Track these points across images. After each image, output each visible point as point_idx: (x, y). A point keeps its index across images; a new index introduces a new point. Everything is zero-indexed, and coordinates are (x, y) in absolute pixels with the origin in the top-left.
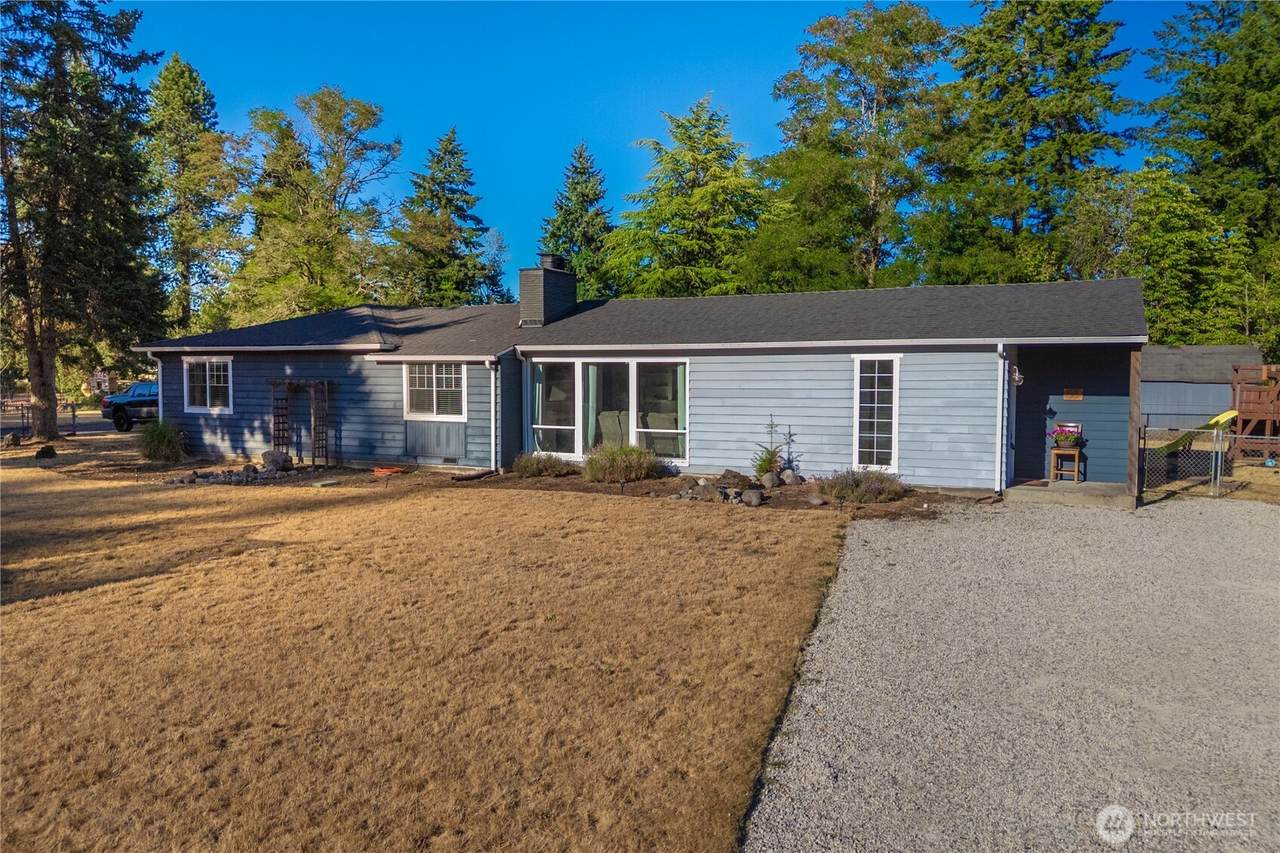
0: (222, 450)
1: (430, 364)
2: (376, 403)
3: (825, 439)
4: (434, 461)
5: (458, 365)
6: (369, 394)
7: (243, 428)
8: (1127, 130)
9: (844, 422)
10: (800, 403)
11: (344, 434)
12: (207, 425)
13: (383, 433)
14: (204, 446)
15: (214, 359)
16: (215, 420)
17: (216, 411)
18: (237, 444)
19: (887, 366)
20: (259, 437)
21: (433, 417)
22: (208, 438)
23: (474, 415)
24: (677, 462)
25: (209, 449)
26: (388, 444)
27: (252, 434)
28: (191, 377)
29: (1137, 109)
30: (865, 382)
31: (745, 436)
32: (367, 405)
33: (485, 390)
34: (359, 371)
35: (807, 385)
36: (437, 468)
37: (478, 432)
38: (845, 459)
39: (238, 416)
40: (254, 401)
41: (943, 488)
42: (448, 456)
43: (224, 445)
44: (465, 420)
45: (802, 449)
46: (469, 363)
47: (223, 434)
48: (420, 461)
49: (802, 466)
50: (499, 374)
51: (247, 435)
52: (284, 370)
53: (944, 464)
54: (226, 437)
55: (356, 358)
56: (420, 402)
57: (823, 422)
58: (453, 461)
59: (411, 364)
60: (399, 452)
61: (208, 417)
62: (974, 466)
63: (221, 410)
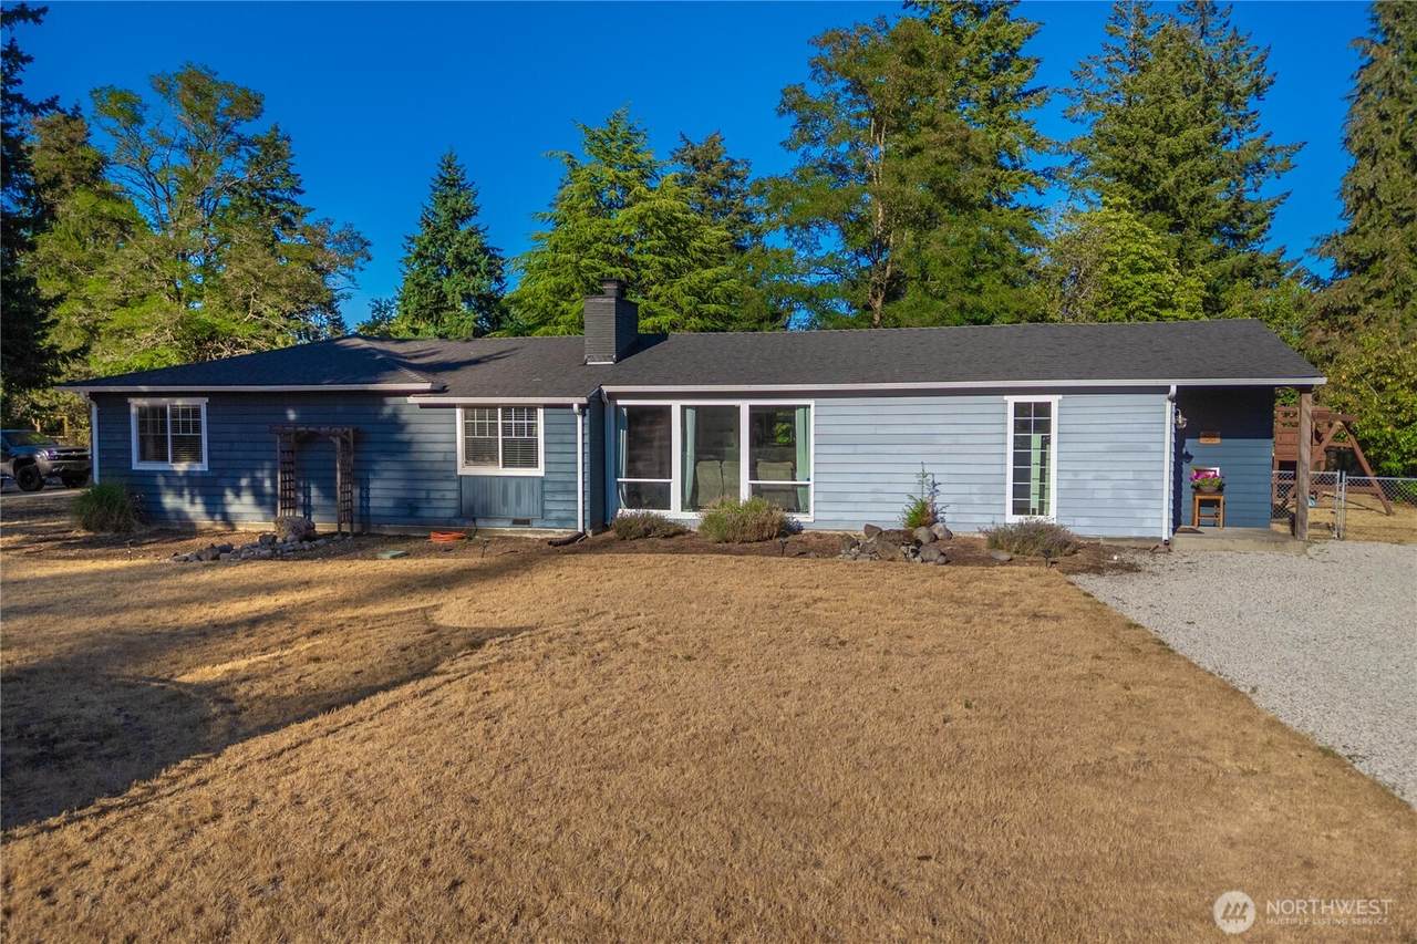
0: (191, 515)
1: (494, 407)
2: (417, 455)
3: (975, 489)
4: (499, 524)
5: (532, 409)
6: (409, 443)
7: (223, 488)
8: (1045, 170)
9: (997, 469)
10: (946, 449)
11: (372, 493)
12: (169, 486)
13: (428, 491)
14: (162, 511)
15: (179, 402)
16: (180, 478)
17: (181, 467)
18: (215, 506)
19: (1044, 409)
20: (247, 499)
21: (499, 470)
22: (169, 501)
23: (553, 468)
24: (799, 518)
25: (172, 516)
26: (435, 504)
27: (238, 495)
28: (142, 425)
29: (1054, 149)
30: (1021, 426)
31: (880, 487)
32: (406, 457)
33: (569, 438)
34: (395, 415)
35: (953, 429)
36: (502, 531)
37: (558, 487)
38: (996, 510)
39: (215, 474)
40: (240, 455)
41: (1105, 538)
42: (519, 517)
43: (195, 510)
44: (542, 474)
45: (948, 499)
46: (546, 406)
47: (193, 496)
48: (481, 523)
49: (948, 518)
50: (587, 418)
51: (230, 496)
52: (285, 415)
53: (1105, 513)
54: (198, 500)
55: (392, 401)
56: (478, 452)
57: (972, 469)
58: (526, 522)
59: (466, 407)
60: (450, 513)
61: (170, 475)
62: (1139, 514)
63: (189, 466)
